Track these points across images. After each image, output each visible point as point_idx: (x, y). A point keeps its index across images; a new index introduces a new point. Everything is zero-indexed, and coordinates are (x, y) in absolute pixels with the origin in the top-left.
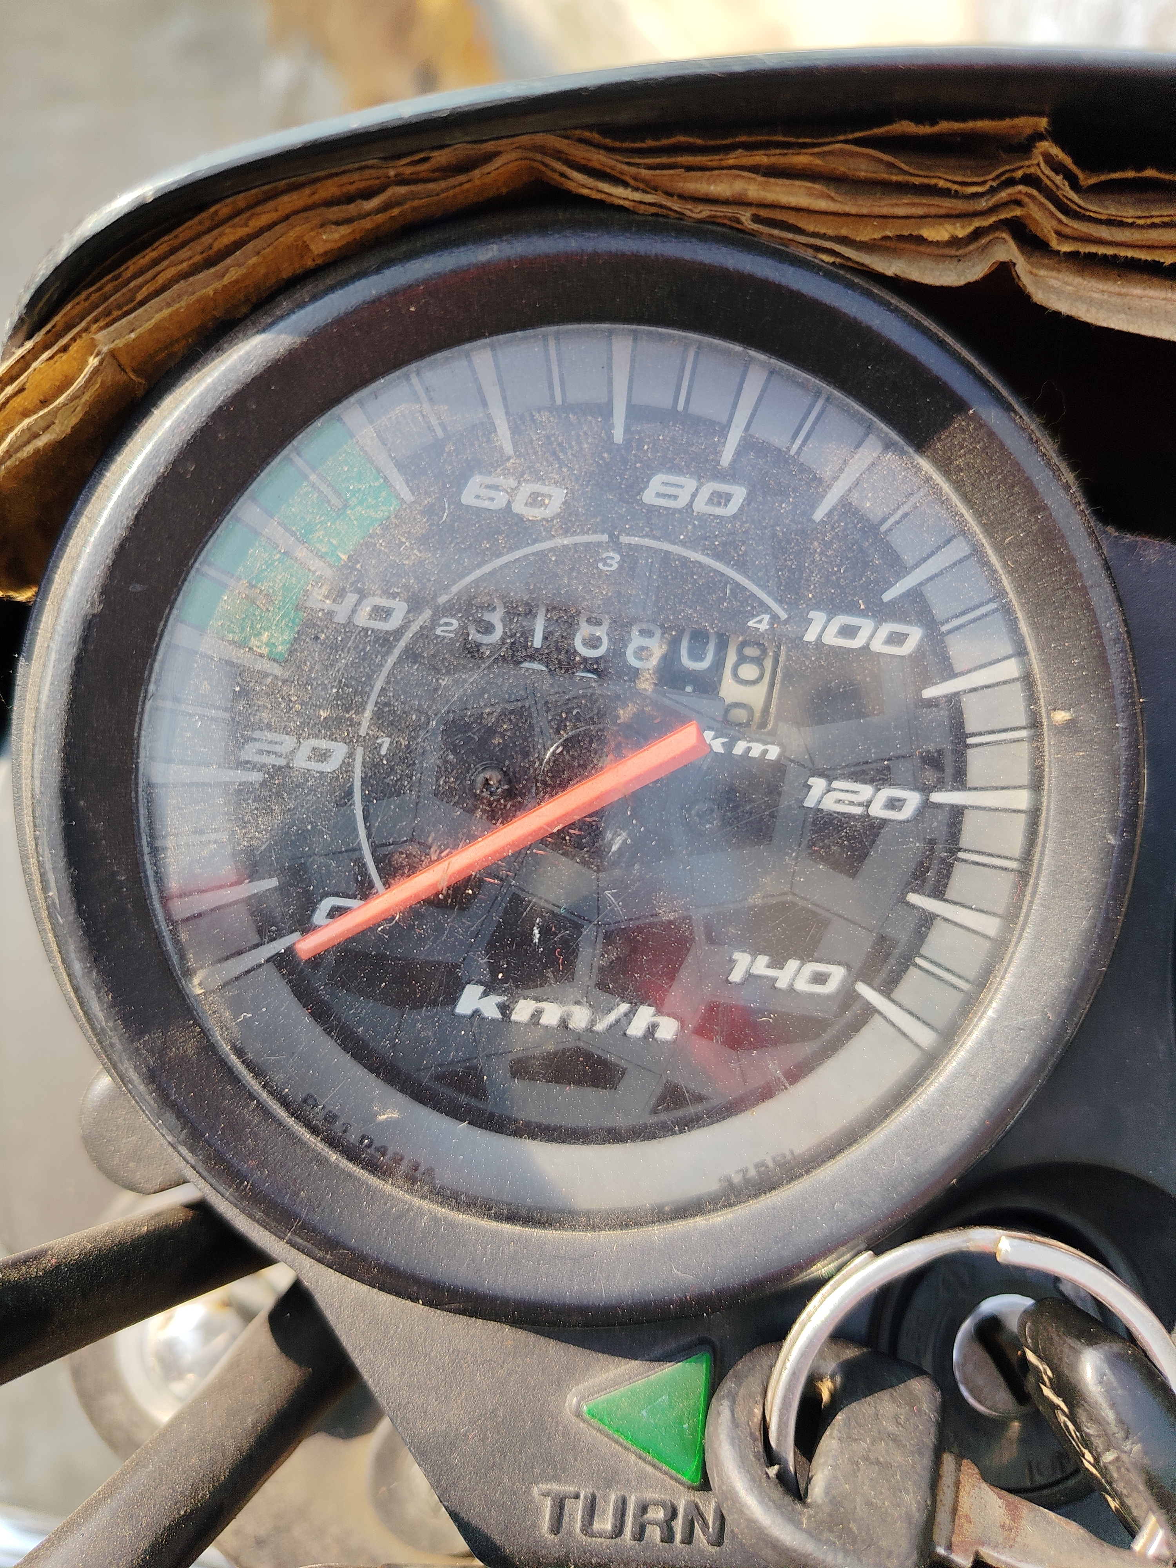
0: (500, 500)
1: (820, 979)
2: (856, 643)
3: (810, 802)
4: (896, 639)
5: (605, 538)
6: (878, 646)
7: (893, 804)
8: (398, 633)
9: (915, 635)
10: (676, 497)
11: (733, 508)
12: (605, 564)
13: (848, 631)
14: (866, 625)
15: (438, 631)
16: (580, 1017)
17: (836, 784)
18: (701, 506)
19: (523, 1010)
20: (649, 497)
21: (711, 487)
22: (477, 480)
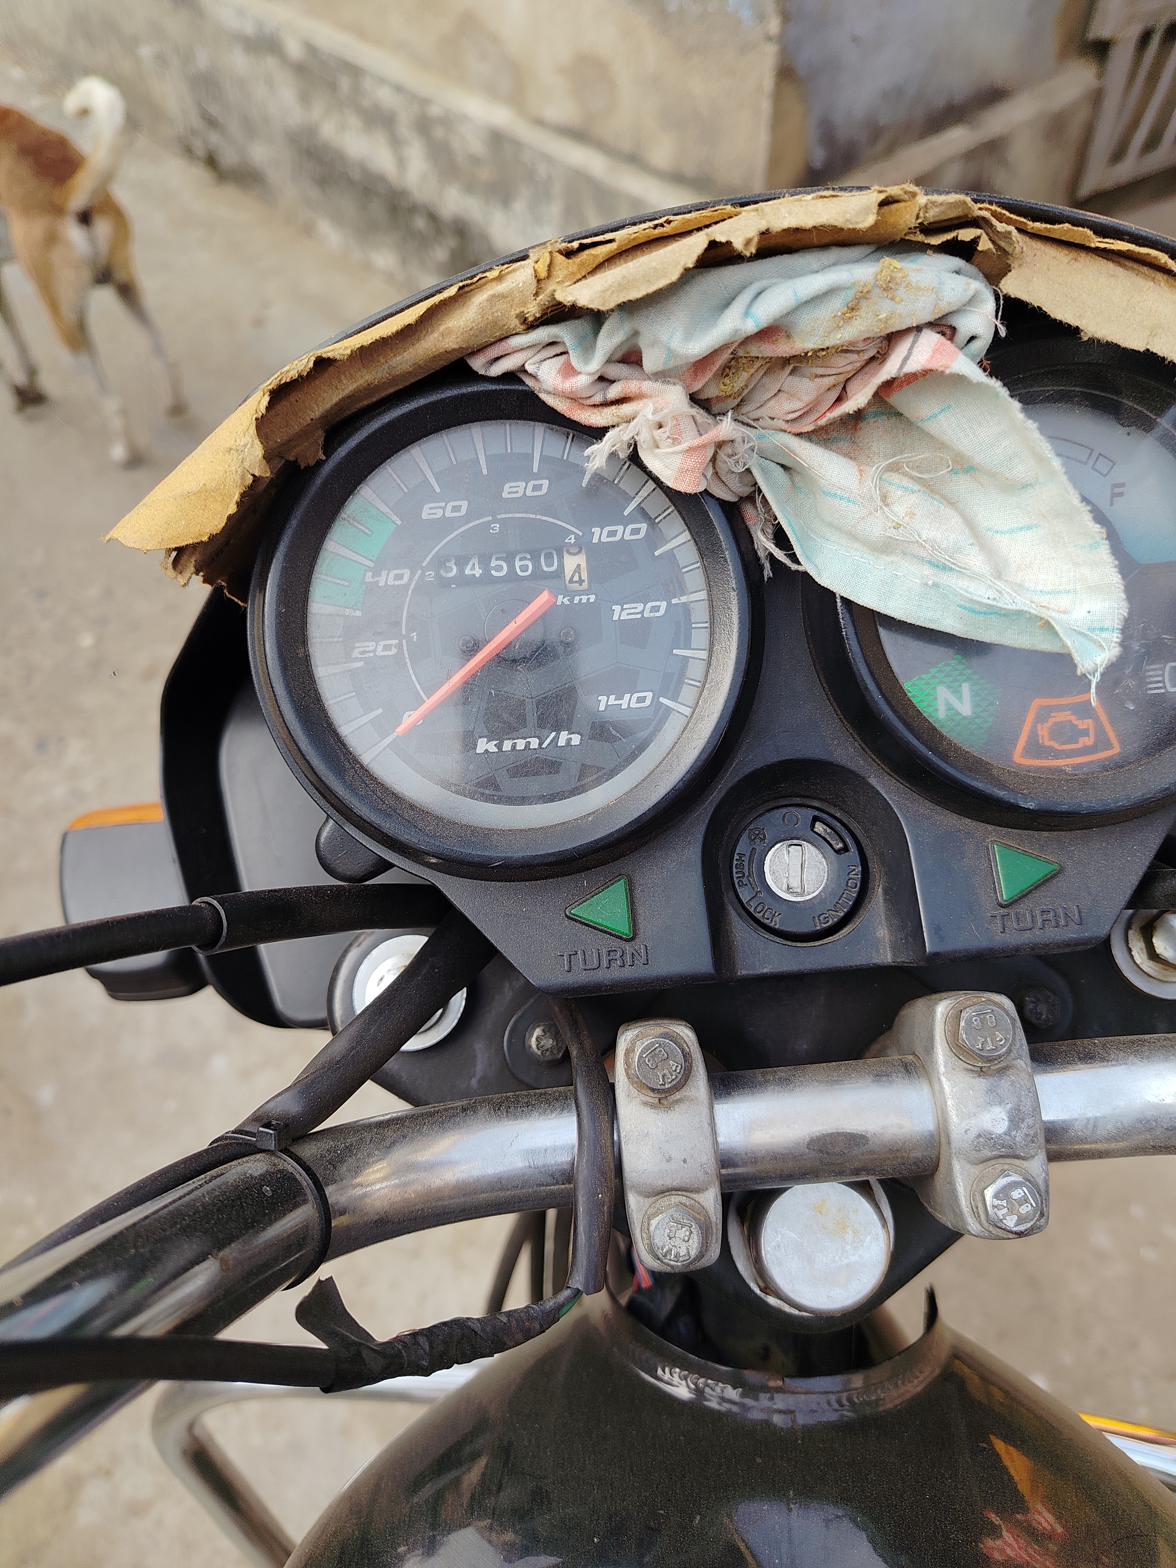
0: (440, 513)
1: (641, 700)
2: (618, 538)
3: (615, 617)
4: (635, 531)
5: (490, 518)
7: (654, 609)
8: (409, 584)
9: (644, 527)
10: (517, 492)
11: (544, 490)
12: (493, 530)
13: (612, 534)
15: (426, 579)
16: (534, 743)
17: (625, 606)
18: (529, 493)
19: (507, 745)
20: (505, 495)
21: (531, 484)
22: (426, 507)
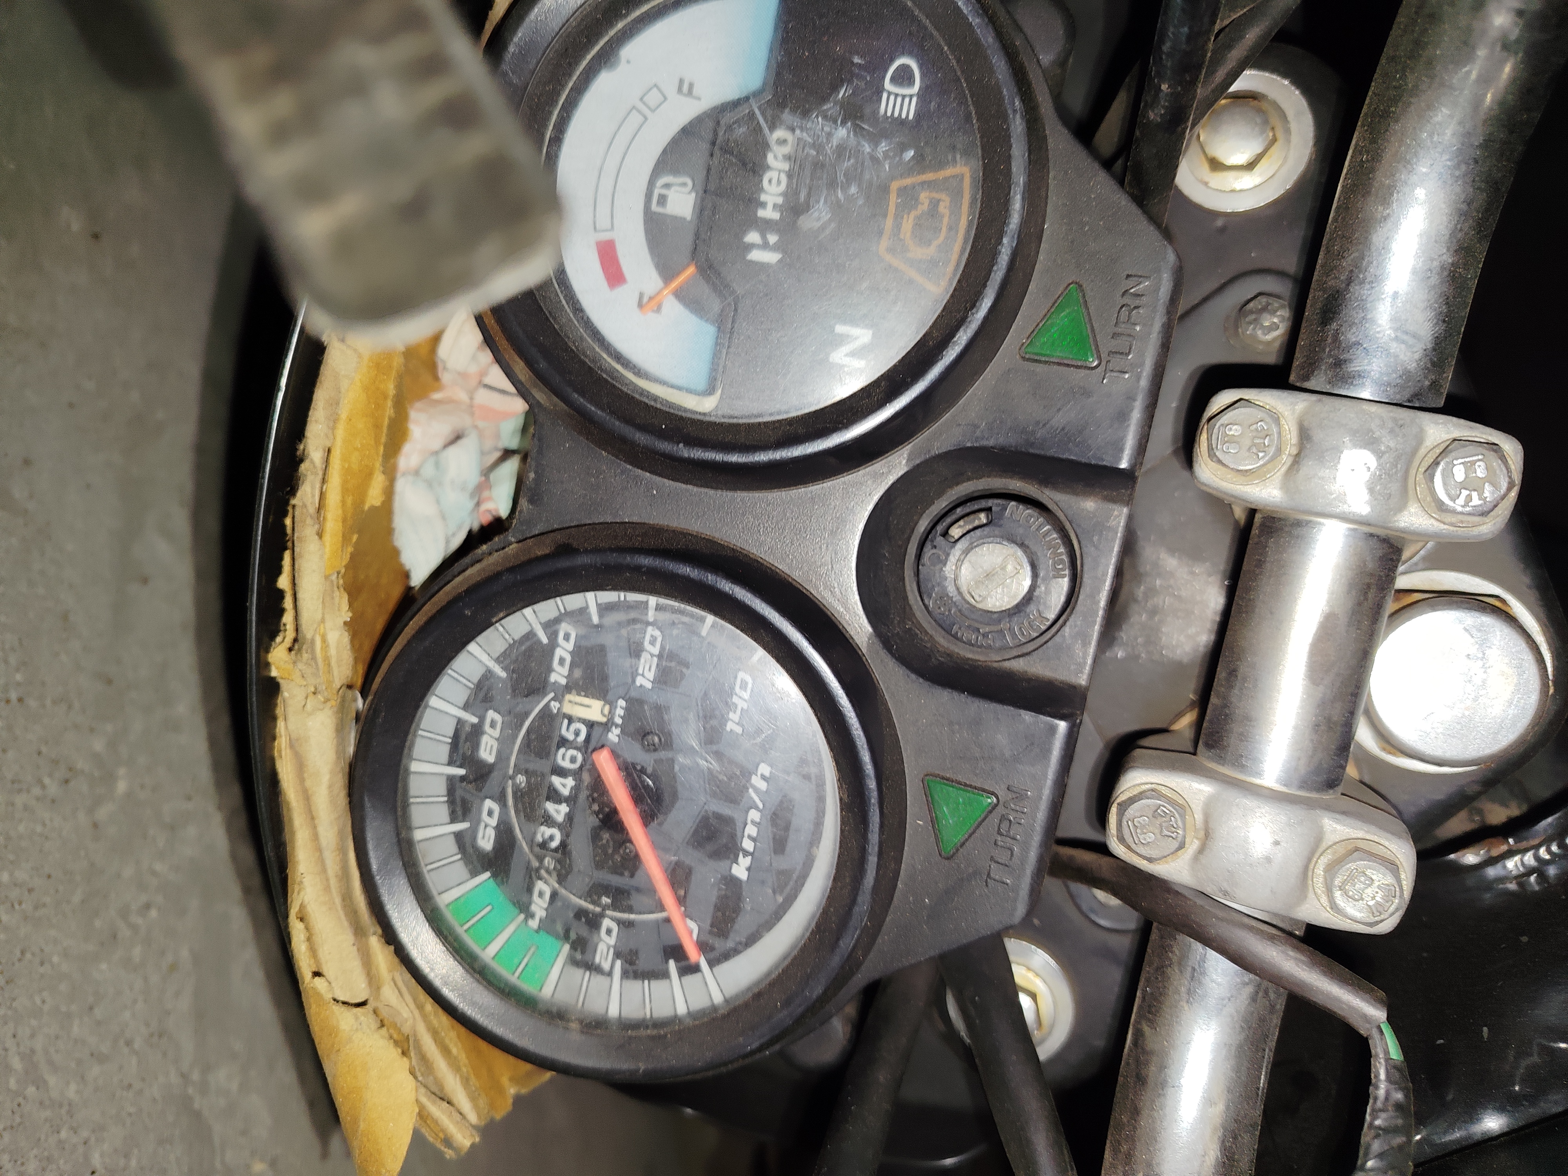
0: (490, 832)
2: (568, 657)
3: (649, 685)
5: (510, 782)
6: (570, 646)
7: (653, 642)
8: (552, 888)
9: (564, 627)
10: (492, 746)
11: (498, 718)
12: (522, 783)
13: (562, 661)
14: (559, 653)
15: (552, 867)
17: (640, 671)
18: (496, 733)
19: (748, 845)
20: (491, 759)
21: (487, 728)
22: (480, 843)
